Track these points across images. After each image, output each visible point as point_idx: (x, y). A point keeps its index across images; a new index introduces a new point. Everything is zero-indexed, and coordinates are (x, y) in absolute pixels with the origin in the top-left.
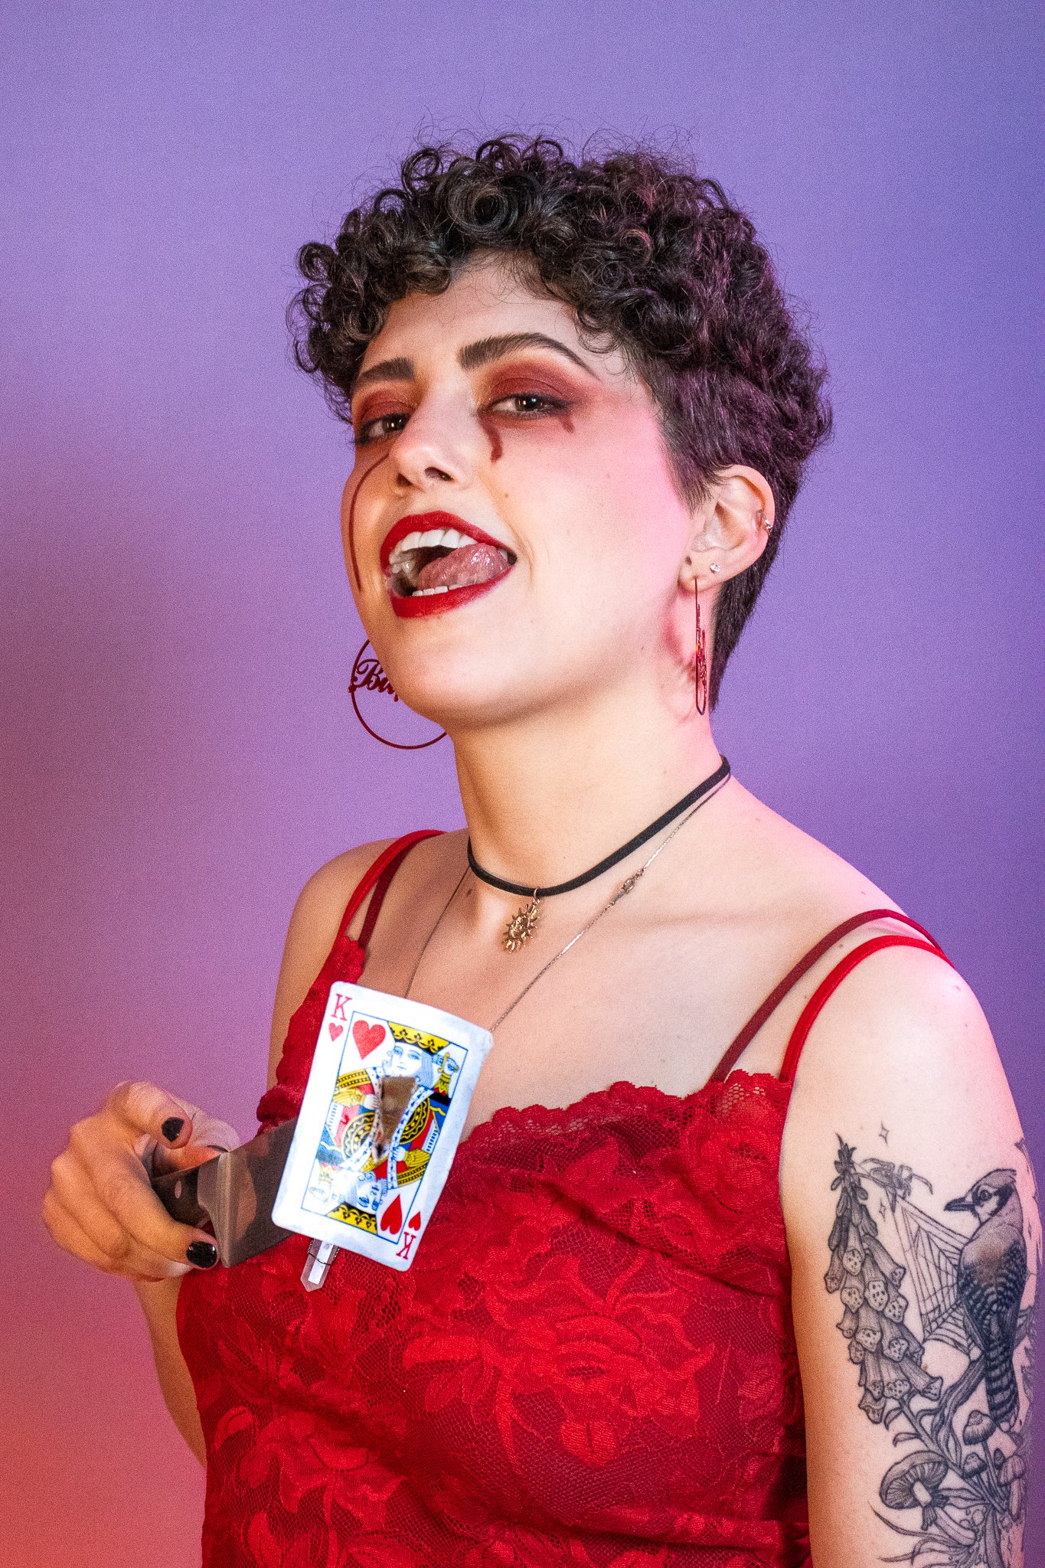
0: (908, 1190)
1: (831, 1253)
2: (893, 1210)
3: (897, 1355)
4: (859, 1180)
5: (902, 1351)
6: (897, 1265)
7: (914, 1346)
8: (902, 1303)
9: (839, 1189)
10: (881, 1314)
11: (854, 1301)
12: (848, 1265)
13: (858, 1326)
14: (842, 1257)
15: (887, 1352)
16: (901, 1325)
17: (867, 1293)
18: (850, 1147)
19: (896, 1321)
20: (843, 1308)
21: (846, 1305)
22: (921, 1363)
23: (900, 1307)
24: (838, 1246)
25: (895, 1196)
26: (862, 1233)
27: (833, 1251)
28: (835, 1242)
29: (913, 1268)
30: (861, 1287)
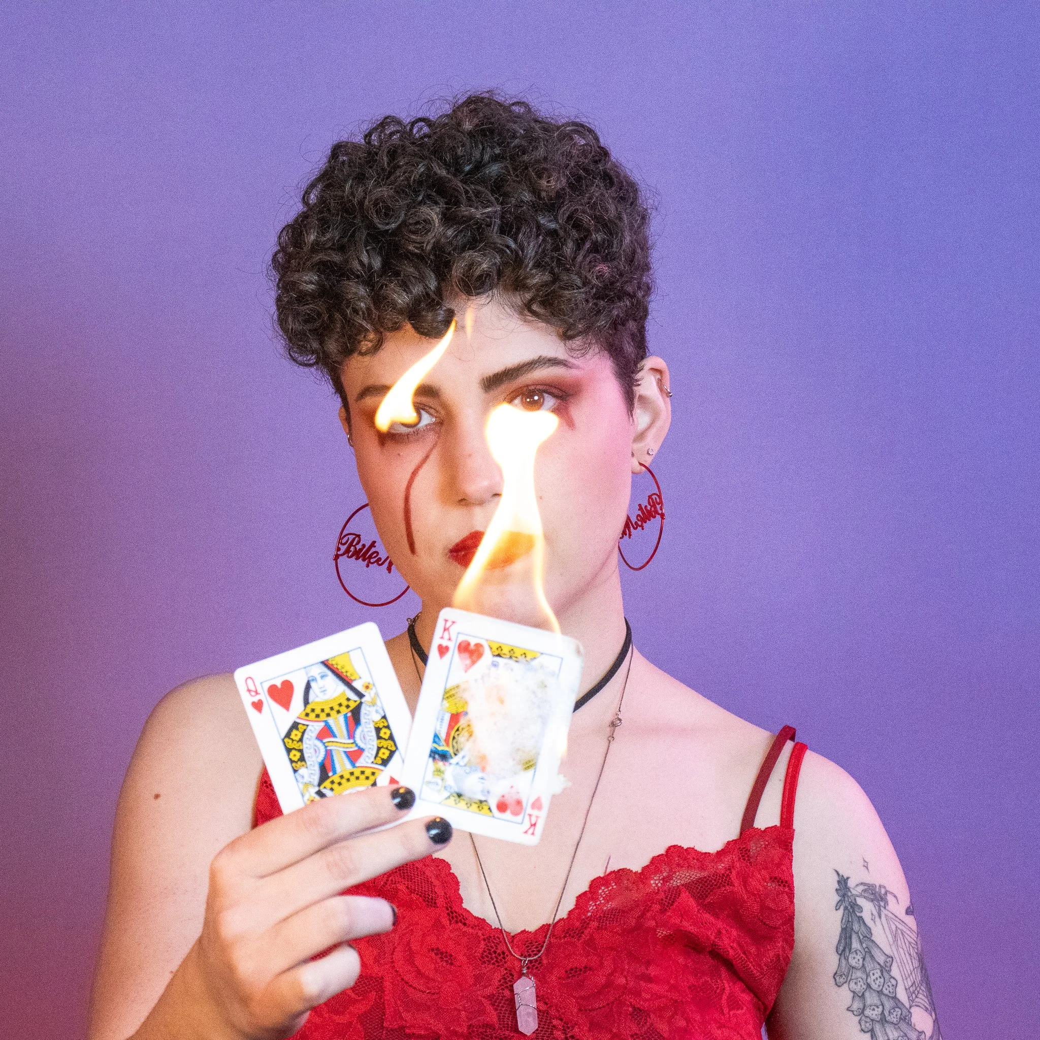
0: (886, 903)
1: (838, 957)
2: (880, 917)
3: (895, 1020)
4: (855, 899)
5: (898, 1016)
6: (888, 956)
7: (905, 1012)
8: (894, 982)
9: (842, 908)
10: (880, 993)
11: (858, 988)
12: (853, 962)
13: (865, 1005)
14: (848, 958)
15: (888, 1018)
16: (895, 998)
17: (869, 980)
18: (845, 877)
19: (891, 996)
20: (852, 994)
21: (854, 992)
22: (911, 1022)
23: (893, 985)
24: (844, 950)
25: (880, 906)
26: (861, 937)
27: (841, 955)
28: (841, 948)
29: (896, 956)
30: (864, 977)
